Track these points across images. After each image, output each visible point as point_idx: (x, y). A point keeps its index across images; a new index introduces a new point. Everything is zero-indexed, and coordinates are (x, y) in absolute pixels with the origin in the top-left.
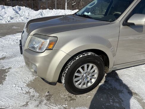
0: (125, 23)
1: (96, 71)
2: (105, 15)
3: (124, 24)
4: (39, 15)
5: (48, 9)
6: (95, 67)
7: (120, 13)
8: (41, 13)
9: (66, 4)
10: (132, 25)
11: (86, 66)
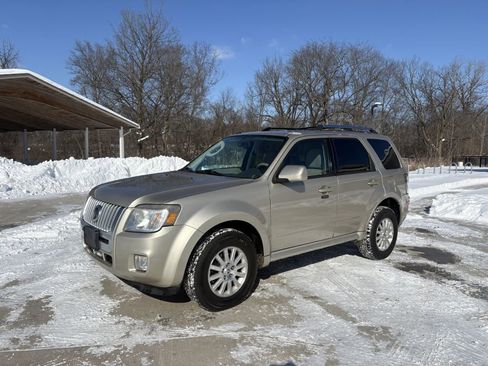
0: (276, 180)
1: (244, 261)
2: (243, 168)
3: (274, 182)
4: (46, 177)
5: (72, 158)
6: (241, 254)
7: (267, 165)
8: (49, 169)
9: (121, 140)
10: (285, 182)
11: (226, 251)
